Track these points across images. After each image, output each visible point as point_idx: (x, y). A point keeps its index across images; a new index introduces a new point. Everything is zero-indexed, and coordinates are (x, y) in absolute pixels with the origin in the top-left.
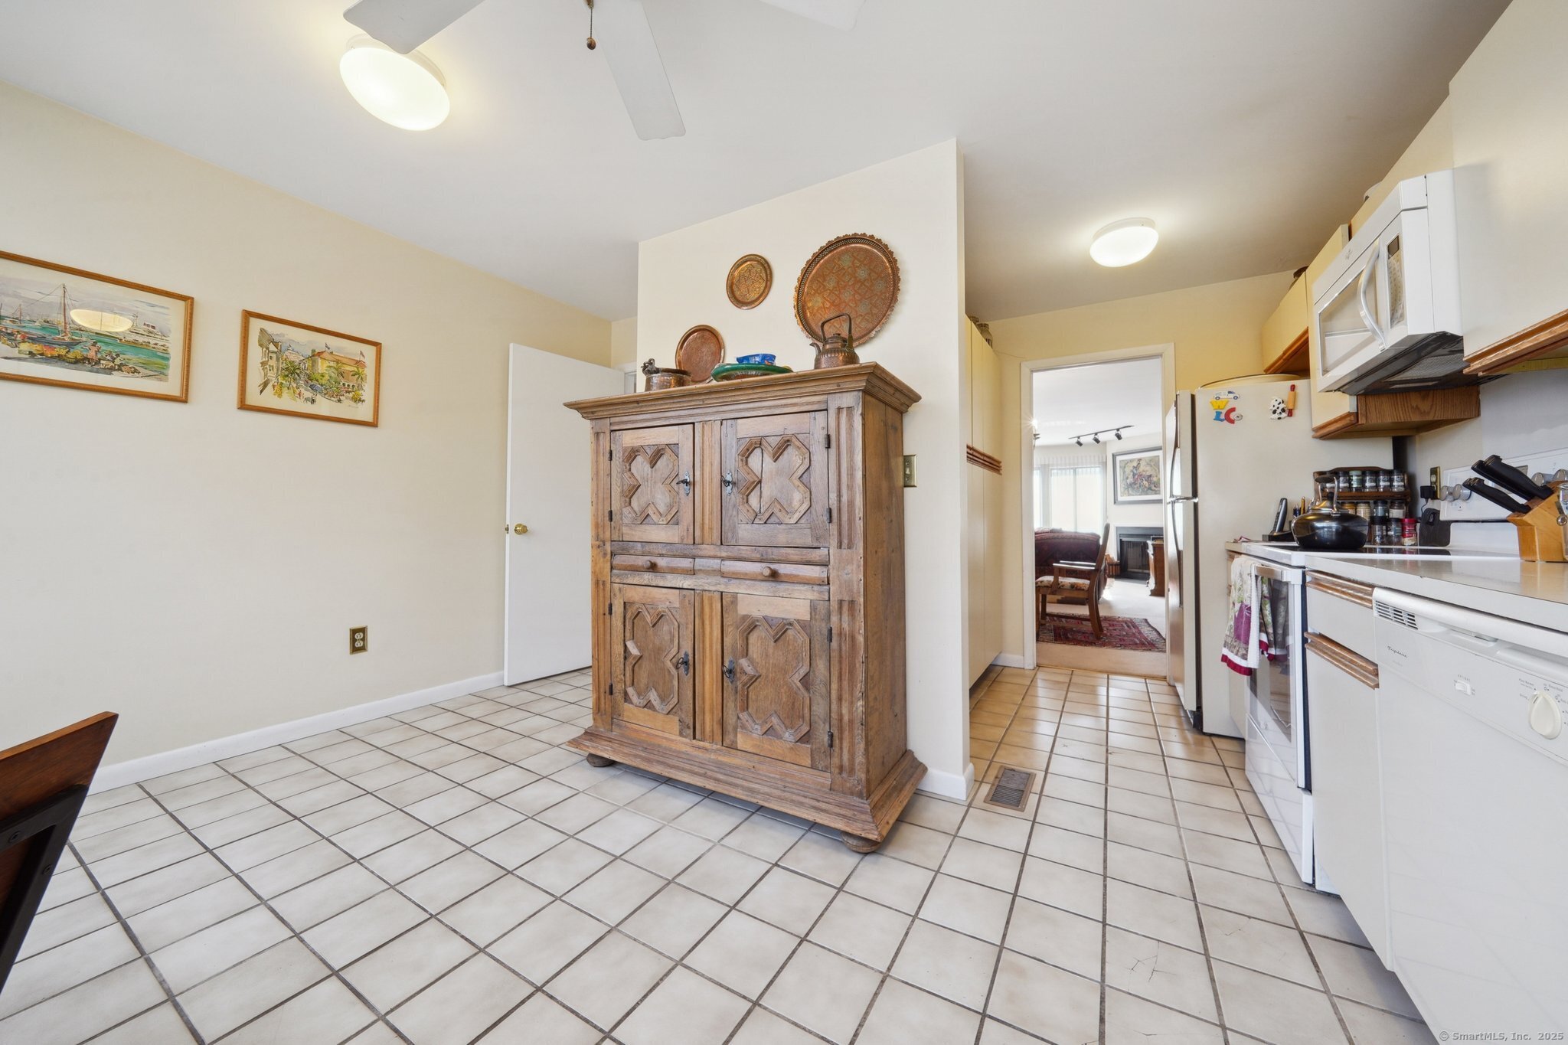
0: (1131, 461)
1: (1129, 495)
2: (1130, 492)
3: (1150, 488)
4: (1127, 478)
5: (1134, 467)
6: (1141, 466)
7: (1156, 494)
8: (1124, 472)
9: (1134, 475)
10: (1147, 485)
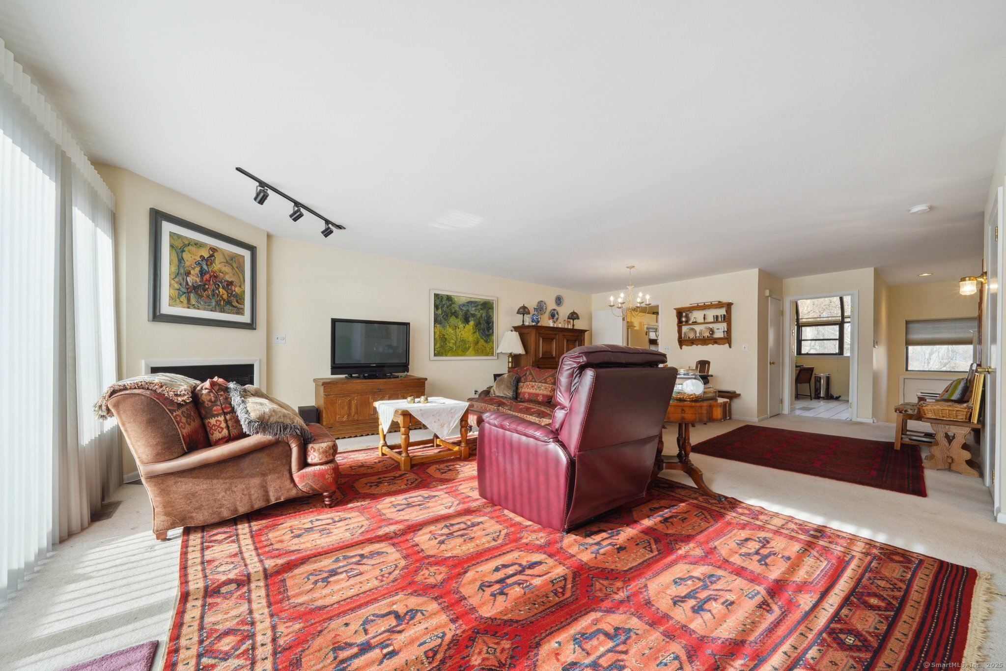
0: (198, 245)
1: (189, 305)
2: (193, 301)
3: (229, 303)
4: (188, 274)
5: (202, 257)
6: (217, 261)
7: (238, 313)
8: (181, 260)
9: (202, 273)
10: (225, 296)
